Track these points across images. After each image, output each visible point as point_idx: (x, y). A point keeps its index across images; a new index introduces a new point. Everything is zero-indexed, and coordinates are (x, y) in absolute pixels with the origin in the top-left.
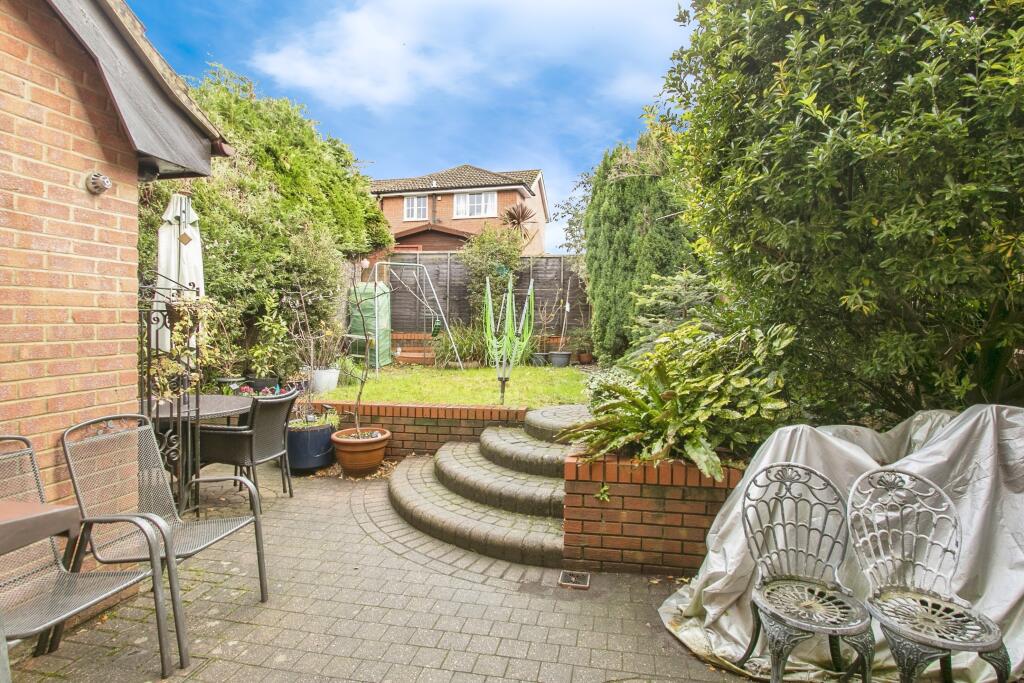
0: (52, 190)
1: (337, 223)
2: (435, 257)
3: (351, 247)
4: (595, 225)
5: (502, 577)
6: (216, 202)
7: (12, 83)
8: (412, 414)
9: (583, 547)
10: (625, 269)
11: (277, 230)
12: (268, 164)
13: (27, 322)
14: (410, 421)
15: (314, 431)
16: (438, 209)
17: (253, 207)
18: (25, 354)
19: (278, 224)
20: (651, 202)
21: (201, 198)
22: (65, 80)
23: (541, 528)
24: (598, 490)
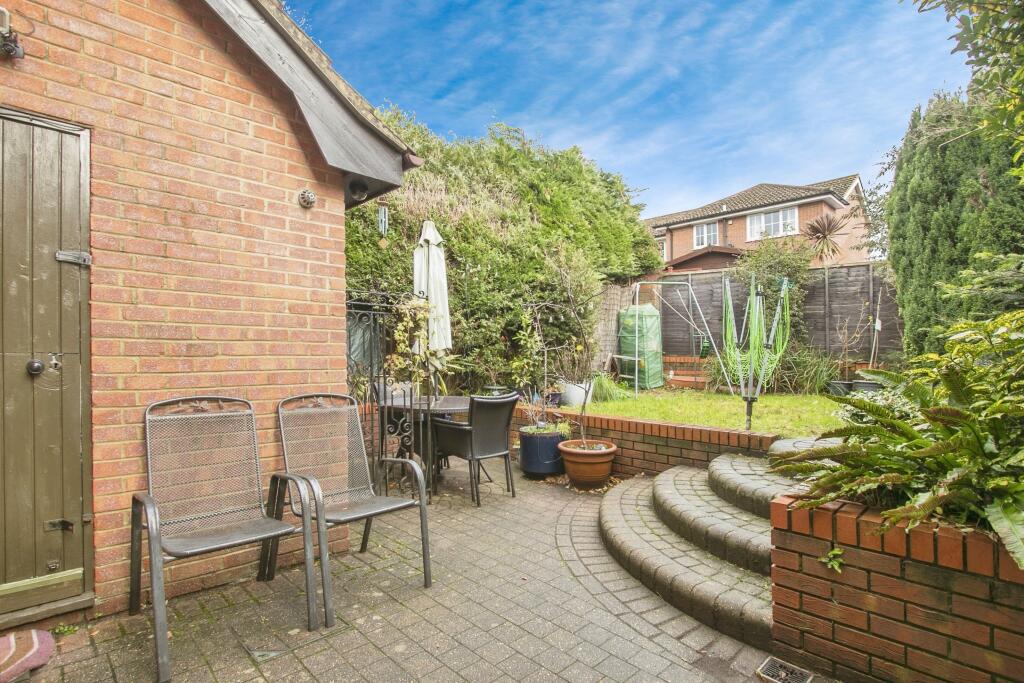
0: (271, 206)
1: (600, 247)
2: (708, 276)
3: (617, 270)
4: (902, 211)
5: (679, 638)
6: (479, 232)
7: (239, 124)
8: (640, 431)
9: (802, 632)
10: (951, 262)
11: (534, 253)
12: (530, 197)
13: (252, 310)
14: (638, 438)
15: (543, 438)
16: (729, 233)
17: (511, 235)
18: (251, 335)
19: (534, 249)
20: (993, 161)
21: (466, 230)
22: (281, 117)
23: (750, 588)
24: (825, 554)
